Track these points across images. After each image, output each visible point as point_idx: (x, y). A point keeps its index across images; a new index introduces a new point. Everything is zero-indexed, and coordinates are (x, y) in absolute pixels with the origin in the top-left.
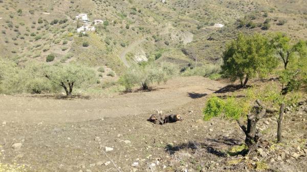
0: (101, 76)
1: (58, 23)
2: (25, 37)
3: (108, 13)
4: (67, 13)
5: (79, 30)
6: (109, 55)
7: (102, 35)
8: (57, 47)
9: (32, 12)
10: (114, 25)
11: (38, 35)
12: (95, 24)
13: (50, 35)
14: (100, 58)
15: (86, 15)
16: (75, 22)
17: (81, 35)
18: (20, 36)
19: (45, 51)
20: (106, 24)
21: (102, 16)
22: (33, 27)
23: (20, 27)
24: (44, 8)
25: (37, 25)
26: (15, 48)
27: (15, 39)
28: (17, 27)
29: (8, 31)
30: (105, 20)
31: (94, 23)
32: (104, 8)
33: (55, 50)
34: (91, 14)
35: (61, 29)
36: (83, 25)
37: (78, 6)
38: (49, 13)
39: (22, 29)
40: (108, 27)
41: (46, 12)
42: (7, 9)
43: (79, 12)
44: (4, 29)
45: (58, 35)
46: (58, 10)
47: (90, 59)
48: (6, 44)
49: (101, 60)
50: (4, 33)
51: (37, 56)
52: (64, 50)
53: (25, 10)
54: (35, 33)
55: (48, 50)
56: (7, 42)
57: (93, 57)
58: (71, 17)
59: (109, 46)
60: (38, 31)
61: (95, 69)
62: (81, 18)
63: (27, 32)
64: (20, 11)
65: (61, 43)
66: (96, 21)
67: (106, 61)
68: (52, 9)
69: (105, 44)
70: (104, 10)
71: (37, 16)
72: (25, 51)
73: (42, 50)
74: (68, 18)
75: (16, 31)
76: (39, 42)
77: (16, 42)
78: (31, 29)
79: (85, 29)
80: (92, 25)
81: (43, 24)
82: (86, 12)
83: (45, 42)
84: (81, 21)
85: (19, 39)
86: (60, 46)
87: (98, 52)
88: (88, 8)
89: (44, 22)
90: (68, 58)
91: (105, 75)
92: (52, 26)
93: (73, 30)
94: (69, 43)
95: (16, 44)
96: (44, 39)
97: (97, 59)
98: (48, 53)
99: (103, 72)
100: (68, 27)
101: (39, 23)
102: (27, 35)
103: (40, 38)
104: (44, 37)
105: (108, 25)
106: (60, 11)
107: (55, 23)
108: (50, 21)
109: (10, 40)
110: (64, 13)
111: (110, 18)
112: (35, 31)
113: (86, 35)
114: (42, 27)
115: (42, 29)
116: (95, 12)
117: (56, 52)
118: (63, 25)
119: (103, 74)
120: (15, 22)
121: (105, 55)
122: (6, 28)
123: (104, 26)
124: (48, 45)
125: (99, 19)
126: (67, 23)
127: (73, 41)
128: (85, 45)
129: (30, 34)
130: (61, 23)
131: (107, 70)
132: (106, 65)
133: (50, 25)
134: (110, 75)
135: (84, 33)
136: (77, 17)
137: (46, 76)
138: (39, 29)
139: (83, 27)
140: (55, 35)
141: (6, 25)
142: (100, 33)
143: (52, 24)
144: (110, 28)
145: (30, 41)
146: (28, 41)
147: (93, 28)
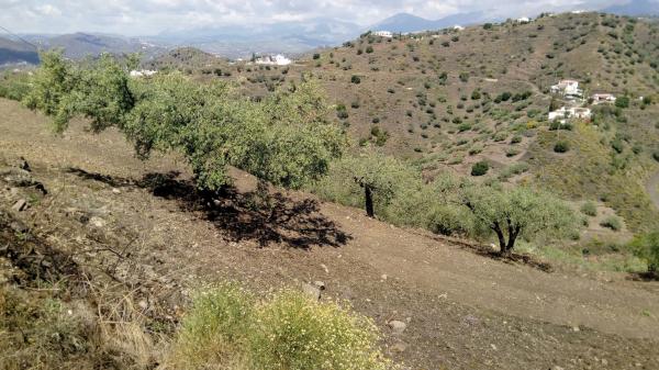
0: (585, 223)
1: (510, 100)
2: (443, 124)
3: (632, 80)
4: (533, 79)
5: (552, 115)
6: (614, 177)
7: (607, 128)
8: (498, 147)
9: (463, 78)
10: (642, 108)
11: (465, 122)
12: (595, 103)
13: (490, 124)
14: (592, 181)
15: (576, 84)
16: (547, 97)
17: (555, 126)
18: (435, 122)
19: (472, 153)
20: (622, 104)
21: (615, 85)
22: (460, 107)
23: (438, 104)
24: (487, 70)
25: (470, 103)
26: (420, 143)
27: (425, 128)
28: (433, 106)
29: (416, 112)
30: (622, 96)
31: (591, 101)
32: (624, 67)
33: (492, 153)
34: (588, 81)
35: (514, 113)
36: (563, 105)
37: (560, 65)
38: (496, 80)
39: (440, 110)
40: (625, 113)
41: (491, 77)
42: (423, 72)
43: (561, 76)
44: (411, 108)
45: (505, 124)
46: (517, 72)
47: (566, 182)
48: (408, 135)
49: (592, 187)
50: (410, 115)
51: (456, 163)
52: (509, 155)
53: (454, 74)
54: (462, 119)
55: (480, 152)
56: (410, 131)
57: (574, 178)
58: (540, 88)
59: (618, 156)
60: (469, 115)
61: (576, 206)
62: (562, 90)
63: (448, 116)
64: (443, 76)
65: (509, 140)
66: (597, 96)
67: (603, 188)
68: (504, 72)
69: (610, 149)
70: (624, 72)
71: (472, 85)
72: (437, 151)
73: (467, 153)
74: (535, 89)
75: (429, 112)
76: (465, 136)
77: (425, 132)
78: (455, 110)
79: (567, 113)
80: (585, 106)
81: (479, 102)
82: (577, 77)
83: (476, 135)
84: (561, 97)
85: (431, 127)
86: (506, 146)
87: (589, 168)
88: (584, 68)
89: (482, 96)
90: (517, 172)
91: (594, 224)
92: (496, 106)
93: (540, 115)
94: (525, 141)
95: (425, 137)
96: (475, 130)
97: (582, 183)
98: (477, 159)
99: (593, 215)
100: (530, 108)
101: (473, 98)
102: (446, 120)
103: (469, 129)
104: (476, 125)
105: (627, 106)
106: (519, 76)
107: (504, 100)
108: (494, 96)
109: (417, 129)
110: (527, 78)
111: (634, 89)
112: (461, 113)
113: (567, 127)
114: (477, 107)
115: (476, 111)
116: (599, 75)
117: (493, 158)
118: (519, 103)
119: (590, 219)
120: (431, 97)
121: (605, 175)
122: (414, 106)
123: (614, 108)
124: (481, 144)
125: (606, 92)
126: (529, 100)
127: (534, 139)
128: (560, 149)
129: (451, 118)
130: (516, 99)
131: (604, 213)
132: (603, 200)
133: (492, 103)
134: (608, 225)
135: (563, 122)
136: (554, 87)
137: (468, 205)
138: (470, 111)
139: (563, 109)
140: (498, 124)
141: (416, 100)
142: (603, 124)
143: (497, 101)
144: (631, 114)
145: (450, 133)
146: (445, 133)
147: (587, 113)
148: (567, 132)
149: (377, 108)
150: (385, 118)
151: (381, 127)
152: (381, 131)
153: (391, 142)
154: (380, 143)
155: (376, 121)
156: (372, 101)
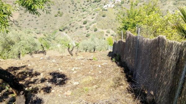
0: (107, 35)
2: (79, 9)
5: (104, 7)
6: (116, 23)
8: (90, 17)
10: (127, 4)
12: (116, 3)
13: (90, 9)
14: (110, 24)
18: (77, 9)
19: (84, 18)
20: (122, 3)
22: (84, 4)
23: (77, 4)
25: (86, 3)
26: (72, 15)
27: (74, 11)
28: (76, 4)
29: (71, 6)
31: (114, 2)
33: (88, 18)
35: (97, 6)
36: (108, 3)
44: (69, 5)
47: (104, 25)
48: (69, 13)
49: (110, 26)
50: (69, 7)
51: (80, 21)
52: (92, 18)
54: (84, 8)
55: (85, 18)
56: (69, 12)
57: (106, 24)
61: (105, 31)
63: (80, 7)
65: (92, 14)
66: (116, 1)
67: (113, 26)
69: (116, 15)
75: (75, 6)
76: (84, 13)
77: (74, 12)
78: (82, 5)
80: (113, 4)
81: (89, 3)
83: (86, 13)
84: (108, 1)
85: (76, 10)
86: (92, 16)
87: (110, 21)
89: (90, 1)
90: (93, 23)
91: (109, 35)
92: (93, 4)
93: (102, 7)
94: (96, 14)
95: (74, 13)
96: (87, 11)
98: (85, 20)
99: (109, 33)
102: (80, 8)
103: (85, 11)
105: (124, 3)
107: (95, 2)
109: (72, 11)
112: (84, 6)
114: (88, 4)
115: (88, 6)
117: (89, 19)
120: (75, 1)
121: (114, 23)
122: (71, 4)
123: (120, 4)
124: (86, 15)
127: (98, 13)
128: (104, 16)
130: (98, 2)
132: (112, 29)
133: (92, 3)
134: (112, 35)
135: (106, 9)
138: (86, 6)
139: (108, 5)
140: (92, 9)
141: (71, 3)
142: (116, 9)
143: (93, 3)
144: (124, 5)
145: (81, 12)
146: (79, 12)
147: (113, 6)
148: (106, 11)
149: (59, 5)
150: (62, 8)
151: (61, 11)
152: (61, 12)
153: (64, 15)
154: (61, 16)
155: (59, 9)
156: (58, 3)
